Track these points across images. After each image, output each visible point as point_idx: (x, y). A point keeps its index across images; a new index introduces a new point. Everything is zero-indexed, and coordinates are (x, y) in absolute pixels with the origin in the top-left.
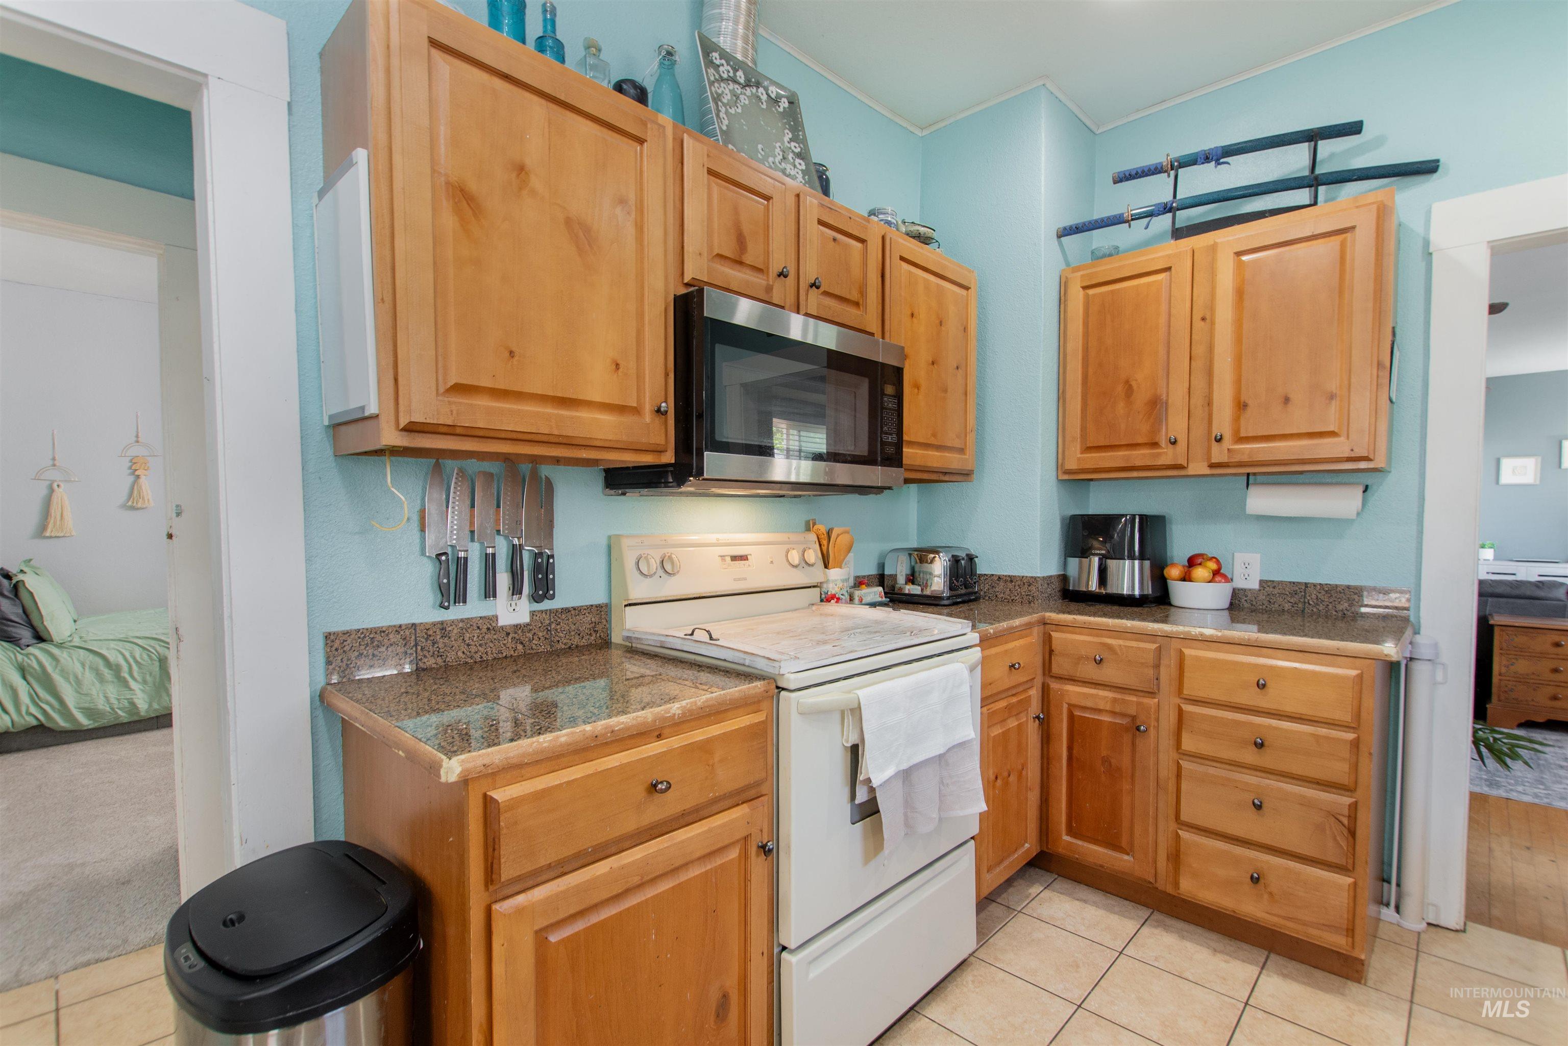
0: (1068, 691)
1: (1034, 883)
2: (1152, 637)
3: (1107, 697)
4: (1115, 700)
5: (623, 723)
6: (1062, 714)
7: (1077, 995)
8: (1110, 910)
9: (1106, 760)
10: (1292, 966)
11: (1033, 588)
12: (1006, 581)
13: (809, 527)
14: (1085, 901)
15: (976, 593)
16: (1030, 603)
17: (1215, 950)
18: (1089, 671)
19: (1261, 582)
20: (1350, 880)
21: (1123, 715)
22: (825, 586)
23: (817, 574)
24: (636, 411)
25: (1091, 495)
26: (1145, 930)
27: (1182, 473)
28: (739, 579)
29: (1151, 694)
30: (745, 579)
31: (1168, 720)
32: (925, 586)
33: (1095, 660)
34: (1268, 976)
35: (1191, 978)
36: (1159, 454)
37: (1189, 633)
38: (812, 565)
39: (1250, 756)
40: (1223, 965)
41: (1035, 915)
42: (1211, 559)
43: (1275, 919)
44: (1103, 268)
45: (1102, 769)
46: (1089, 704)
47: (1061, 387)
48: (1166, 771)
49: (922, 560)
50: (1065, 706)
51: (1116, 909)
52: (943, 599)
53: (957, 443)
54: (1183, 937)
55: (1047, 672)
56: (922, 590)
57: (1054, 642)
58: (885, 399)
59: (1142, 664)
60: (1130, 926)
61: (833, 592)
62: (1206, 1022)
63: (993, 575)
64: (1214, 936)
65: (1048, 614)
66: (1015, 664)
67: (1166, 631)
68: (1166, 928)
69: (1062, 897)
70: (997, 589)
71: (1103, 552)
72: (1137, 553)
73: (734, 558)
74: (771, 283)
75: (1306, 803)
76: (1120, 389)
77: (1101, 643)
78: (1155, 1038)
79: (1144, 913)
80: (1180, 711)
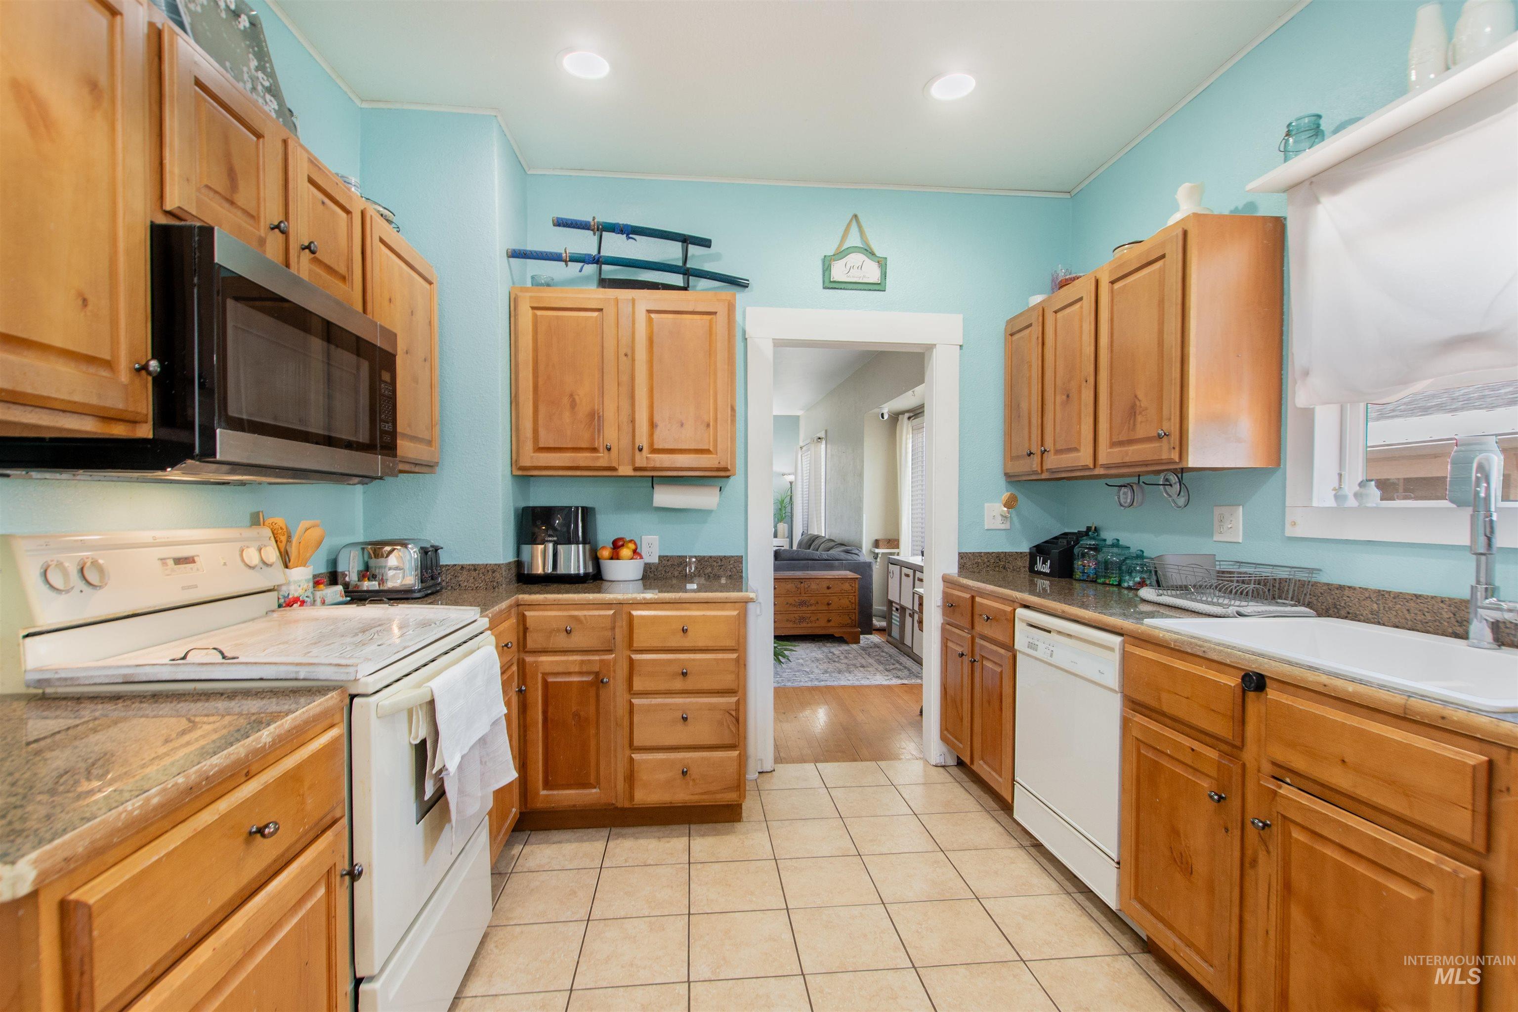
0: (542, 662)
1: (514, 845)
2: (608, 605)
3: (576, 661)
4: (582, 662)
5: (216, 765)
6: (537, 683)
7: (583, 913)
8: (581, 840)
9: (576, 715)
10: (705, 827)
11: (497, 575)
12: (469, 570)
13: (256, 520)
14: (560, 842)
15: (439, 584)
16: (494, 588)
17: (659, 838)
18: (561, 641)
19: (660, 557)
20: (737, 752)
21: (588, 673)
22: (284, 588)
23: (276, 575)
24: (108, 364)
25: (532, 489)
26: (611, 844)
27: (614, 474)
28: (189, 587)
29: (610, 651)
30: (196, 586)
31: (622, 671)
32: (382, 581)
33: (566, 630)
34: (694, 840)
35: (652, 863)
36: (598, 458)
37: (635, 599)
38: (271, 565)
39: (678, 684)
40: (668, 845)
41: (525, 870)
42: (631, 541)
43: (696, 798)
44: (550, 295)
45: (573, 723)
46: (560, 669)
47: (513, 391)
48: (621, 710)
49: (377, 554)
50: (540, 676)
51: (585, 838)
52: (415, 592)
53: (426, 435)
54: (637, 838)
55: (521, 649)
56: (379, 584)
57: (528, 620)
58: (383, 385)
59: (603, 628)
60: (600, 845)
61: (296, 595)
62: (672, 887)
63: (455, 565)
64: (655, 828)
65: (521, 596)
66: (508, 644)
67: (619, 600)
68: (623, 836)
69: (541, 846)
70: (460, 579)
71: (555, 539)
72: (581, 539)
73: (178, 561)
74: (263, 235)
75: (712, 708)
76: (566, 401)
77: (570, 616)
78: (647, 914)
79: (605, 832)
80: (631, 661)
